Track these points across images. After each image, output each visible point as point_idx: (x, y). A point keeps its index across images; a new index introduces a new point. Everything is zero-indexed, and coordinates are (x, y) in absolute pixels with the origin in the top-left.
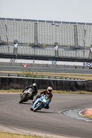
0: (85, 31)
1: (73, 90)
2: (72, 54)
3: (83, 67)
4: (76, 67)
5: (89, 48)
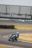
0: (10, 8)
1: (5, 28)
2: (5, 16)
3: (9, 20)
4: (6, 20)
5: (11, 14)
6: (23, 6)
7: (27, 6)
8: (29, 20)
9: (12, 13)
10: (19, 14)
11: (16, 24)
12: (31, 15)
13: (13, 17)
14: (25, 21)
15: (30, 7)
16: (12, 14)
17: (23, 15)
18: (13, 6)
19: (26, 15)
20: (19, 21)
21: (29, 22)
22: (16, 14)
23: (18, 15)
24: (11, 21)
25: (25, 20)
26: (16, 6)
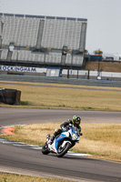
0: (2, 24)
5: (7, 47)
6: (54, 18)
7: (68, 19)
8: (75, 72)
9: (12, 44)
10: (38, 47)
11: (26, 87)
12: (81, 50)
13: (14, 58)
14: (61, 72)
15: (79, 20)
16: (12, 48)
17: (53, 50)
18: (17, 15)
19: (64, 51)
20: (39, 74)
21: (73, 76)
22: (24, 48)
23: (35, 50)
24: (9, 73)
25: (58, 71)
26: (27, 16)
